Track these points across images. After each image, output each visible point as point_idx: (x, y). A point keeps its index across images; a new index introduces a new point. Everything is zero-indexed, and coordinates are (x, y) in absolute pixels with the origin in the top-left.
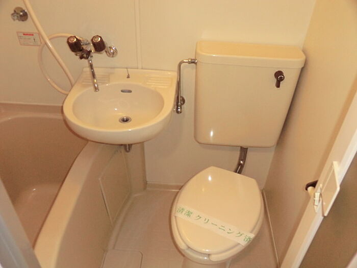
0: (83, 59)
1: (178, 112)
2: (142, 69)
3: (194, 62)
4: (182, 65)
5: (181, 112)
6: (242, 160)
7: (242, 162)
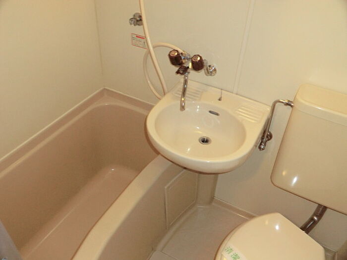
0: (179, 75)
1: (260, 148)
2: (237, 94)
3: (290, 105)
4: (278, 104)
5: (263, 149)
6: (317, 216)
7: (316, 218)
